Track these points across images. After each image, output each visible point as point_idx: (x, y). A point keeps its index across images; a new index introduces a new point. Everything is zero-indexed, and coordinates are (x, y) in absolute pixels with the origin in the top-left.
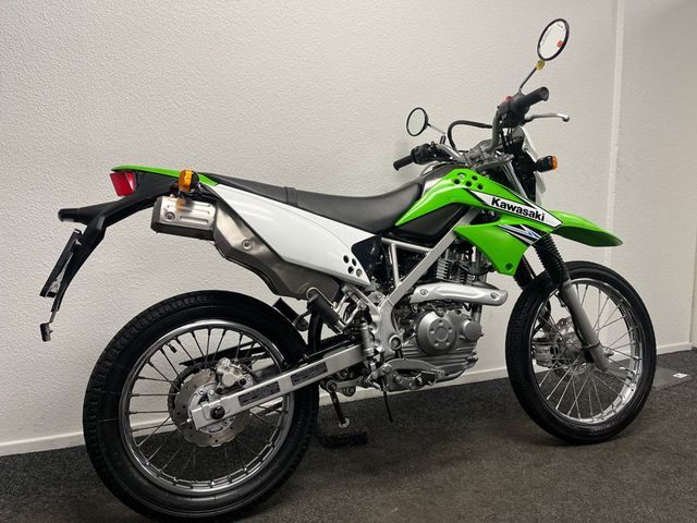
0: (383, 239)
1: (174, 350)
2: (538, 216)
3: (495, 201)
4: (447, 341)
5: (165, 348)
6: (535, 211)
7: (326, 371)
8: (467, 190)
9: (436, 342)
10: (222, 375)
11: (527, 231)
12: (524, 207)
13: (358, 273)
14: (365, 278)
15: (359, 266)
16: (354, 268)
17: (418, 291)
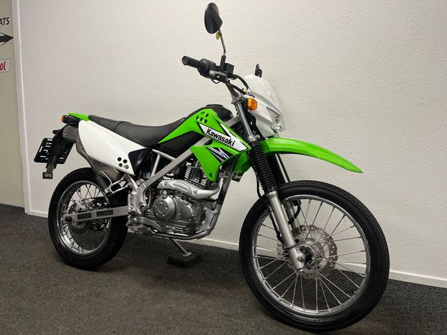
0: (153, 150)
2: (230, 142)
3: (208, 131)
4: (164, 214)
6: (229, 138)
8: (198, 123)
9: (158, 213)
10: (76, 204)
11: (221, 153)
12: (223, 136)
13: (127, 167)
14: (131, 171)
15: (129, 163)
16: (124, 164)
17: (163, 183)
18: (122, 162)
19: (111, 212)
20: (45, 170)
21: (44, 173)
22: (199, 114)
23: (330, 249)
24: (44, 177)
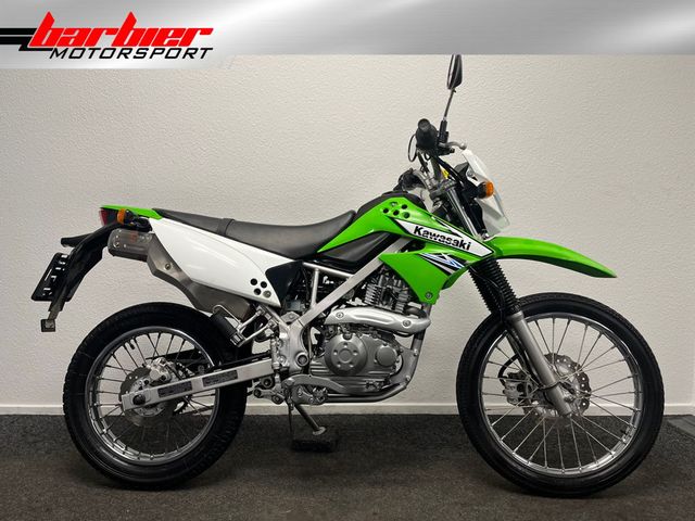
0: (305, 264)
1: (132, 347)
2: (462, 245)
3: (417, 230)
4: (351, 363)
5: (127, 345)
6: (459, 239)
7: (236, 378)
8: (392, 219)
9: (339, 363)
10: (150, 370)
11: (449, 260)
12: (447, 235)
13: (268, 294)
14: (274, 300)
15: (270, 287)
16: (263, 290)
17: (333, 314)
18: (258, 286)
19: (234, 375)
20: (46, 315)
21: (43, 322)
22: (385, 204)
23: (580, 381)
24: (44, 329)
